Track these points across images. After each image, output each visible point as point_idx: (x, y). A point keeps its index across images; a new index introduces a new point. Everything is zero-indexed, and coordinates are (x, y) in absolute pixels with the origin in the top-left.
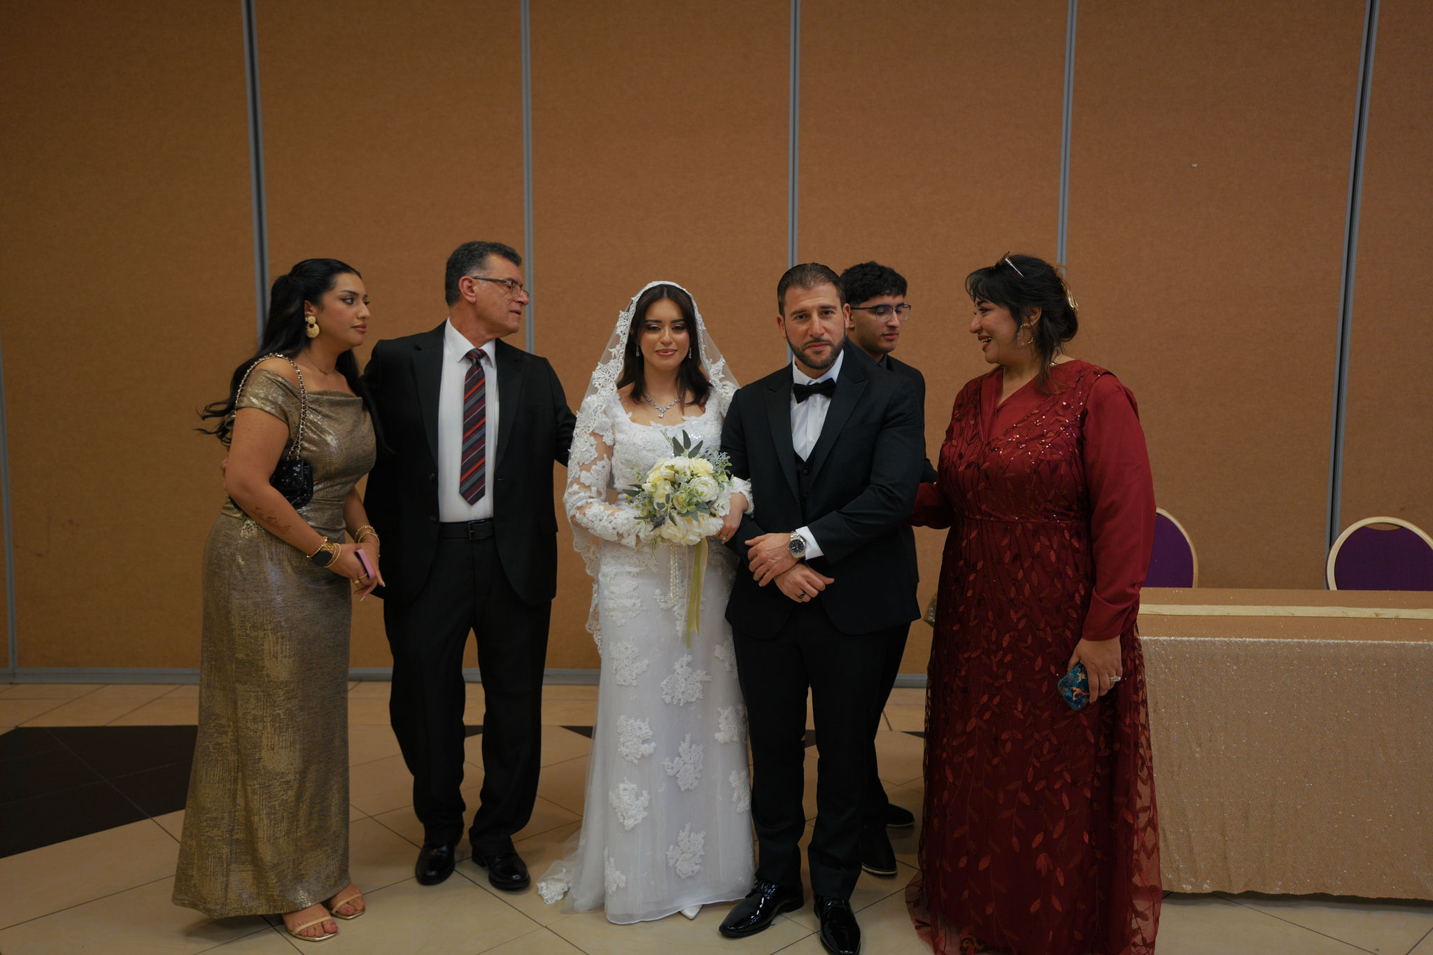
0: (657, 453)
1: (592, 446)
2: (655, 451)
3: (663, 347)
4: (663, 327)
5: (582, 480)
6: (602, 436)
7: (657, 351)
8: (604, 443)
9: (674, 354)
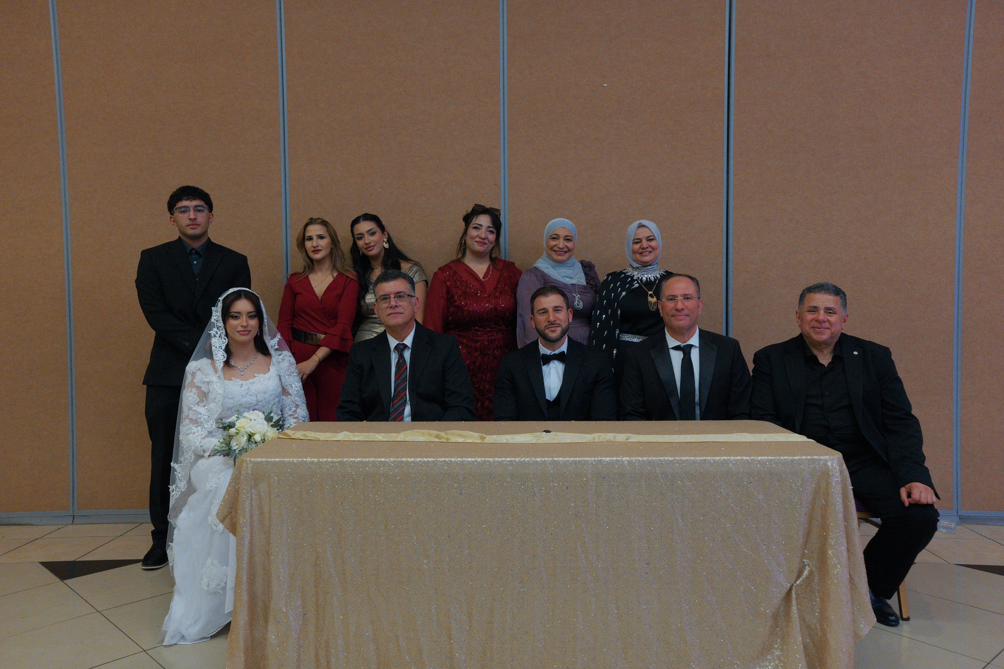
0: (236, 400)
1: (195, 394)
2: (234, 398)
3: (242, 329)
4: (242, 316)
5: (190, 417)
6: (201, 387)
7: (238, 332)
8: (203, 391)
9: (248, 334)
